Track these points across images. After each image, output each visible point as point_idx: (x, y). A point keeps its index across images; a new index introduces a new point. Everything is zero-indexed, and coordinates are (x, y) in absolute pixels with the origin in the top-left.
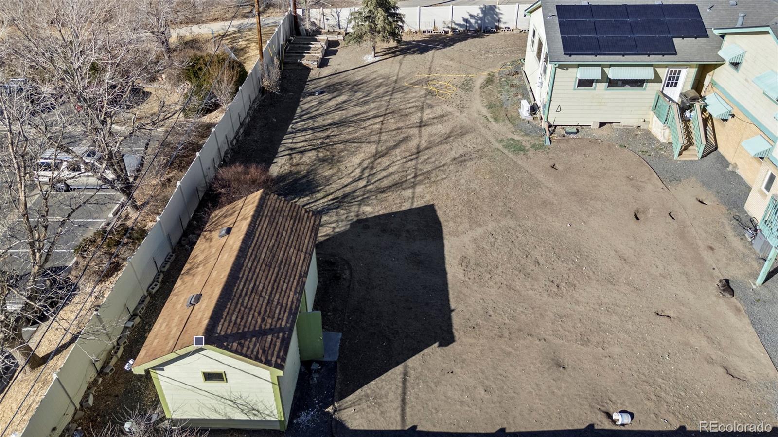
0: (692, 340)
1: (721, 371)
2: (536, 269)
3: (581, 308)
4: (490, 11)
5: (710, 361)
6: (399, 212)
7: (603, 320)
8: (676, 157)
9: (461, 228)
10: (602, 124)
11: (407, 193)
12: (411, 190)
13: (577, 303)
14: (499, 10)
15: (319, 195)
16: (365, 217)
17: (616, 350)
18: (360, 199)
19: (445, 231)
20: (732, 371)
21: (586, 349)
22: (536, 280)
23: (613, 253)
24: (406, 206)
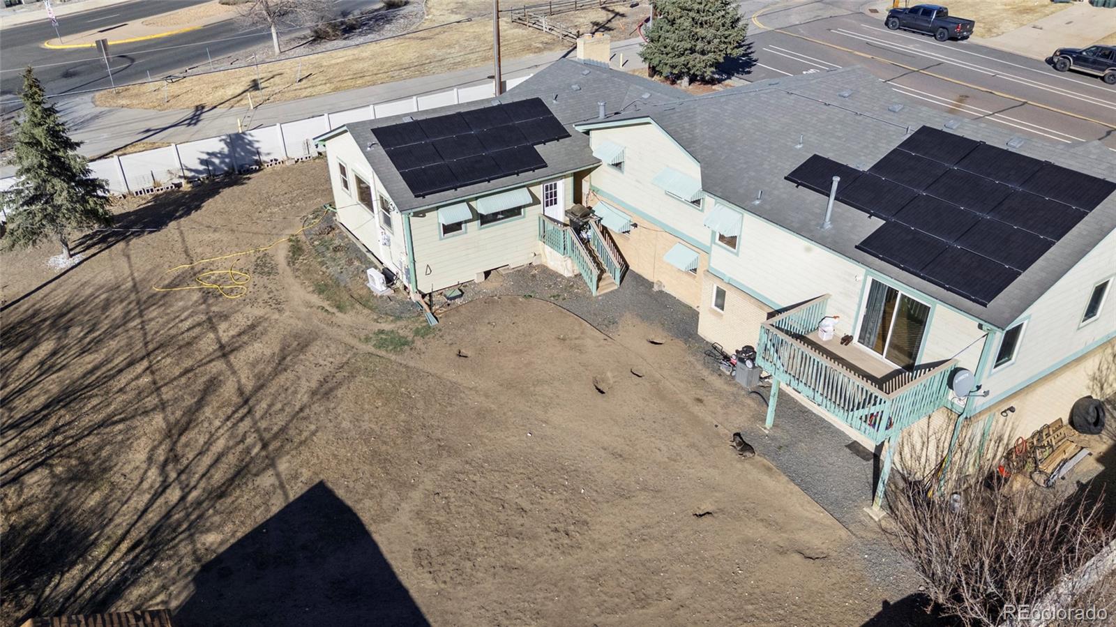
0: (749, 533)
1: (797, 558)
2: (526, 521)
3: (611, 553)
4: (236, 141)
5: (782, 552)
6: (271, 519)
7: (645, 556)
8: (595, 293)
9: (386, 503)
10: (487, 274)
11: (267, 480)
12: (270, 472)
13: (603, 546)
14: (252, 136)
15: (99, 552)
16: (215, 555)
17: (683, 592)
18: (185, 526)
19: (365, 518)
20: (807, 552)
21: (651, 611)
22: (534, 537)
23: (602, 452)
24: (277, 505)
